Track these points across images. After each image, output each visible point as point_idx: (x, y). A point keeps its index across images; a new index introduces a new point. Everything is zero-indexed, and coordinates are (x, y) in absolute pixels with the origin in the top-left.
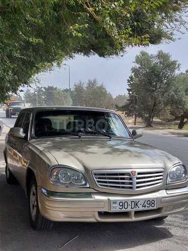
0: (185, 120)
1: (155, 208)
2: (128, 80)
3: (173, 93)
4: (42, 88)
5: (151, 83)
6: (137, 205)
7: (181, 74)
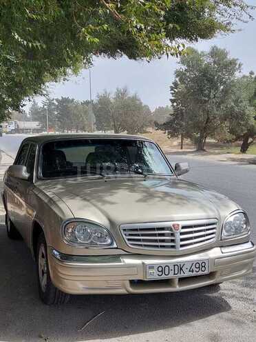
0: (250, 140)
1: (206, 272)
2: (171, 87)
3: (233, 104)
4: (53, 100)
5: (202, 91)
6: (181, 269)
7: (244, 77)
